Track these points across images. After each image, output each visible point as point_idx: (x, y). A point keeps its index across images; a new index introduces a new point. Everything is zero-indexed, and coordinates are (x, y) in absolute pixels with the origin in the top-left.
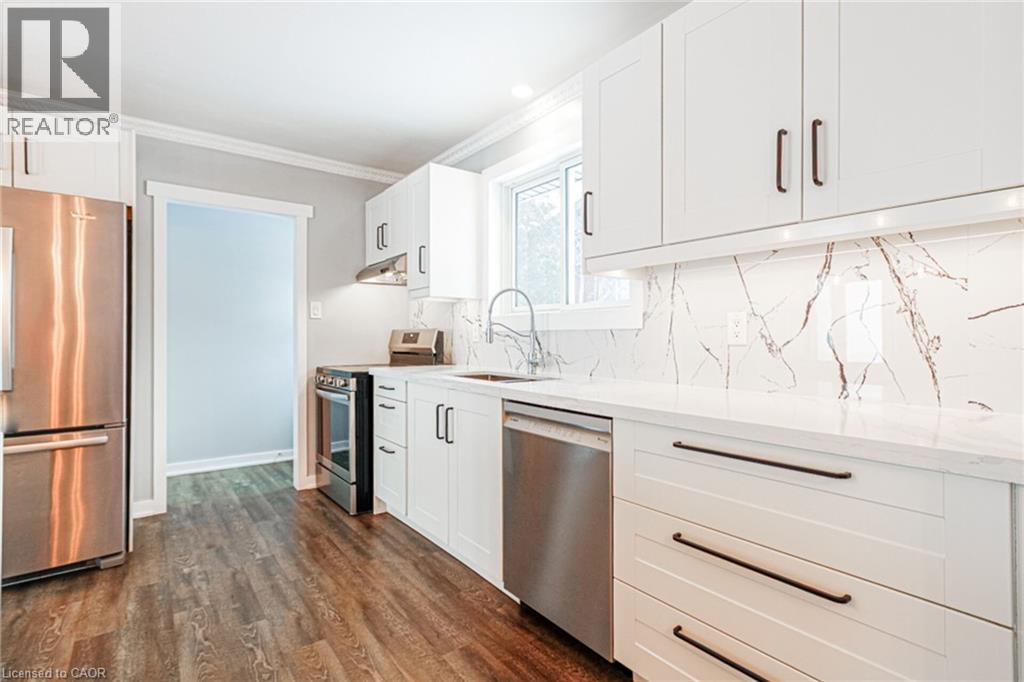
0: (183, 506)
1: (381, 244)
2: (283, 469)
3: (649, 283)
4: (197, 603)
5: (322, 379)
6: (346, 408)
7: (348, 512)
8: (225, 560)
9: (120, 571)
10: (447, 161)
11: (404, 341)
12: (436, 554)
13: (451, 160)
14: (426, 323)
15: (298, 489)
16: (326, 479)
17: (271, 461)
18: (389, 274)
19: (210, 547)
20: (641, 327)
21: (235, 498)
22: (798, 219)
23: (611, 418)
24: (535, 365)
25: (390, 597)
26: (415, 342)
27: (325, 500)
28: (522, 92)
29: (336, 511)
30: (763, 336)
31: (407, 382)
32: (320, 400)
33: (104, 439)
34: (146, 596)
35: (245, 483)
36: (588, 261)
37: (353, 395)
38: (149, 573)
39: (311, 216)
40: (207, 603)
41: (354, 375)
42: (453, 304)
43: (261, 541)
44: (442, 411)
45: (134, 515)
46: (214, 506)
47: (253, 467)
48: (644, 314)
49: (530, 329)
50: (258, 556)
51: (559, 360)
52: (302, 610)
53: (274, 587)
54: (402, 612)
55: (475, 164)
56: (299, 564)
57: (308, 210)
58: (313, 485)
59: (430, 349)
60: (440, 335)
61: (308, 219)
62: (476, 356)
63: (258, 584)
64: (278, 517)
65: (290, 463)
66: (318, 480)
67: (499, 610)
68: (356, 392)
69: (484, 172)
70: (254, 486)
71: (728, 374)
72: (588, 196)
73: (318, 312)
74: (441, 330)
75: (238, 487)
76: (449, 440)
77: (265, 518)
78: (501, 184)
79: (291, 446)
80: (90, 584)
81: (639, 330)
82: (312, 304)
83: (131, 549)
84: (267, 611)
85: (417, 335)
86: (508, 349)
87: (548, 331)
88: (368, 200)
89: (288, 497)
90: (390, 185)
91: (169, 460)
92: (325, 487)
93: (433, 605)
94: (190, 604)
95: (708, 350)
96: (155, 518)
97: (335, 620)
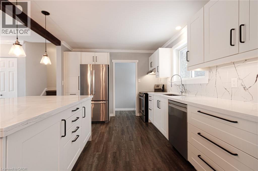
0: (118, 115)
1: (151, 67)
2: (134, 112)
3: (210, 71)
4: (116, 130)
5: (140, 95)
6: (143, 100)
7: (143, 121)
8: (121, 125)
9: (108, 124)
10: (165, 47)
11: (157, 87)
12: (158, 132)
13: (165, 46)
14: (161, 83)
15: (136, 115)
16: (141, 115)
17: (133, 110)
18: (153, 73)
19: (120, 123)
20: (208, 83)
21: (126, 115)
22: (238, 53)
23: (187, 105)
24: (182, 92)
25: (146, 137)
26: (159, 87)
27: (140, 118)
28: (178, 28)
29: (142, 120)
30: (242, 85)
31: (153, 95)
32: (140, 99)
33: (105, 102)
34: (110, 128)
35: (128, 113)
36: (189, 67)
37: (144, 98)
38: (111, 125)
39: (138, 62)
40: (117, 131)
41: (144, 94)
42: (167, 78)
43: (128, 123)
44: (158, 101)
45: (110, 116)
46: (122, 116)
47: (130, 111)
48: (209, 80)
49: (181, 84)
50: (126, 126)
51: (189, 91)
52: (131, 135)
53: (128, 131)
54: (148, 140)
55: (170, 46)
56: (132, 128)
57: (138, 61)
58: (139, 115)
59: (161, 89)
60: (163, 85)
61: (138, 63)
62: (171, 90)
63: (125, 130)
64: (131, 120)
65: (135, 111)
66: (140, 114)
67: (168, 146)
68: (145, 97)
69: (173, 47)
70: (129, 114)
71: (232, 96)
72: (188, 52)
73: (140, 81)
74: (164, 84)
75: (126, 114)
76: (159, 108)
77: (129, 119)
78: (177, 50)
79: (135, 108)
80: (104, 125)
81: (207, 84)
82: (139, 80)
83: (109, 121)
84: (126, 134)
85: (159, 85)
86: (178, 88)
87: (186, 84)
88: (149, 57)
89: (134, 117)
90: (153, 53)
91: (115, 108)
92: (141, 116)
93: (154, 141)
94: (115, 130)
95: (226, 89)
96: (113, 117)
97: (136, 138)
